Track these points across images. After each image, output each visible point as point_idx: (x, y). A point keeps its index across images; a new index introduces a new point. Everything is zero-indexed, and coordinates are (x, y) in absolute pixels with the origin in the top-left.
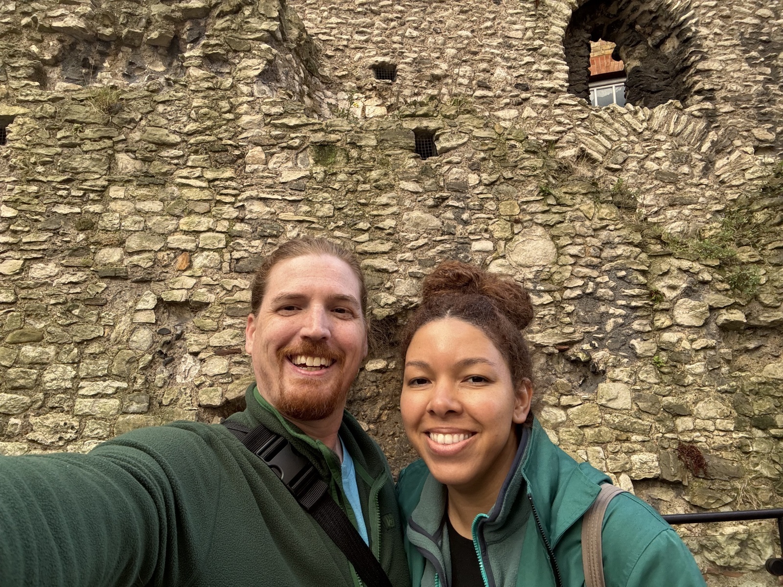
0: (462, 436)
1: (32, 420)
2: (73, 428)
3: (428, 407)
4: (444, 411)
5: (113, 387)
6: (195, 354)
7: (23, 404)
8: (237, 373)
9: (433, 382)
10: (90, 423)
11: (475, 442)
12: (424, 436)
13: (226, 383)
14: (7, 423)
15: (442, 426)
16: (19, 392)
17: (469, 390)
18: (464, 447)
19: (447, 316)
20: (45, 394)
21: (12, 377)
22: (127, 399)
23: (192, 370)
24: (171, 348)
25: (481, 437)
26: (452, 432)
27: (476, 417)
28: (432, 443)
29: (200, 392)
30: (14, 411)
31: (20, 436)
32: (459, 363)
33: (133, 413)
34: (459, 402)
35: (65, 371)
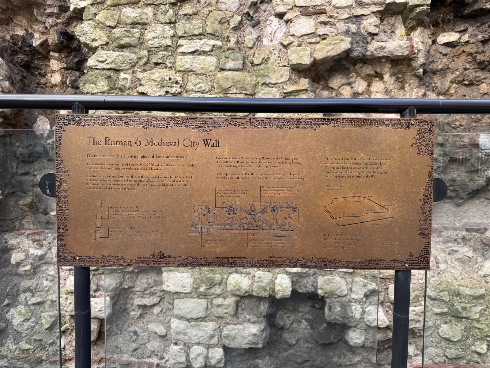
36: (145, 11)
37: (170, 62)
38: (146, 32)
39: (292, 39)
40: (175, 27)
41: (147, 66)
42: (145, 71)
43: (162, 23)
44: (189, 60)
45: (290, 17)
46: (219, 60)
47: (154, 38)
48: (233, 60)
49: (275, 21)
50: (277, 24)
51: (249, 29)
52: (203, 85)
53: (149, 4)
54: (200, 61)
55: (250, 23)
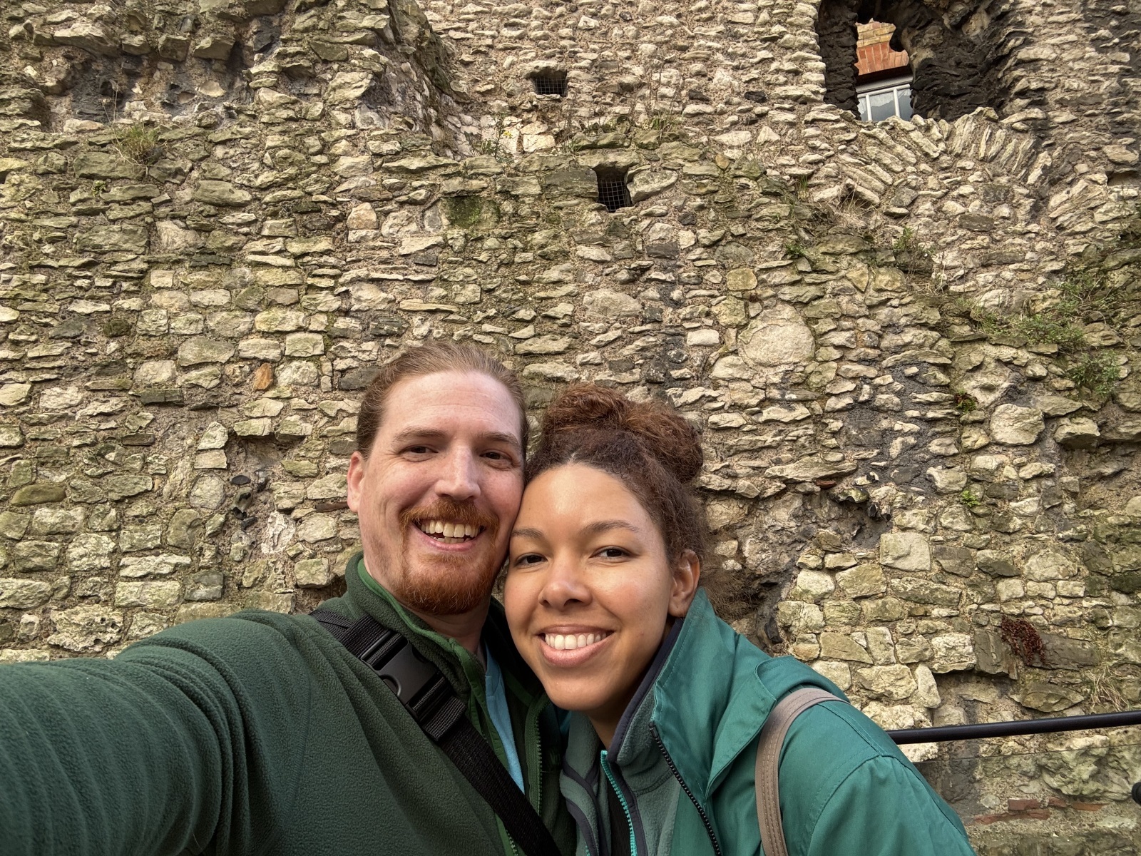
0: (591, 637)
1: (55, 616)
2: (114, 625)
3: (540, 597)
4: (562, 600)
5: (170, 564)
6: (288, 512)
7: (40, 593)
8: (349, 536)
9: (549, 559)
10: (138, 617)
11: (611, 644)
12: (537, 640)
13: (333, 552)
14: (19, 621)
15: (561, 623)
16: (34, 576)
17: (600, 569)
18: (593, 654)
19: (570, 462)
20: (72, 578)
21: (23, 554)
22: (191, 581)
23: (283, 534)
24: (251, 504)
25: (619, 638)
26: (576, 631)
27: (610, 607)
28: (547, 650)
29: (297, 566)
30: (28, 604)
31: (37, 641)
32: (586, 529)
33: (201, 601)
34: (586, 587)
35: (99, 544)
36: (72, 513)
37: (105, 594)
38: (70, 546)
39: (300, 546)
40: (118, 535)
41: (68, 600)
42: (63, 608)
43: (97, 532)
44: (136, 589)
45: (299, 515)
46: (184, 586)
47: (82, 557)
48: (206, 586)
49: (280, 519)
50: (283, 523)
51: (238, 533)
52: (154, 628)
53: (79, 502)
54: (152, 591)
55: (240, 522)
